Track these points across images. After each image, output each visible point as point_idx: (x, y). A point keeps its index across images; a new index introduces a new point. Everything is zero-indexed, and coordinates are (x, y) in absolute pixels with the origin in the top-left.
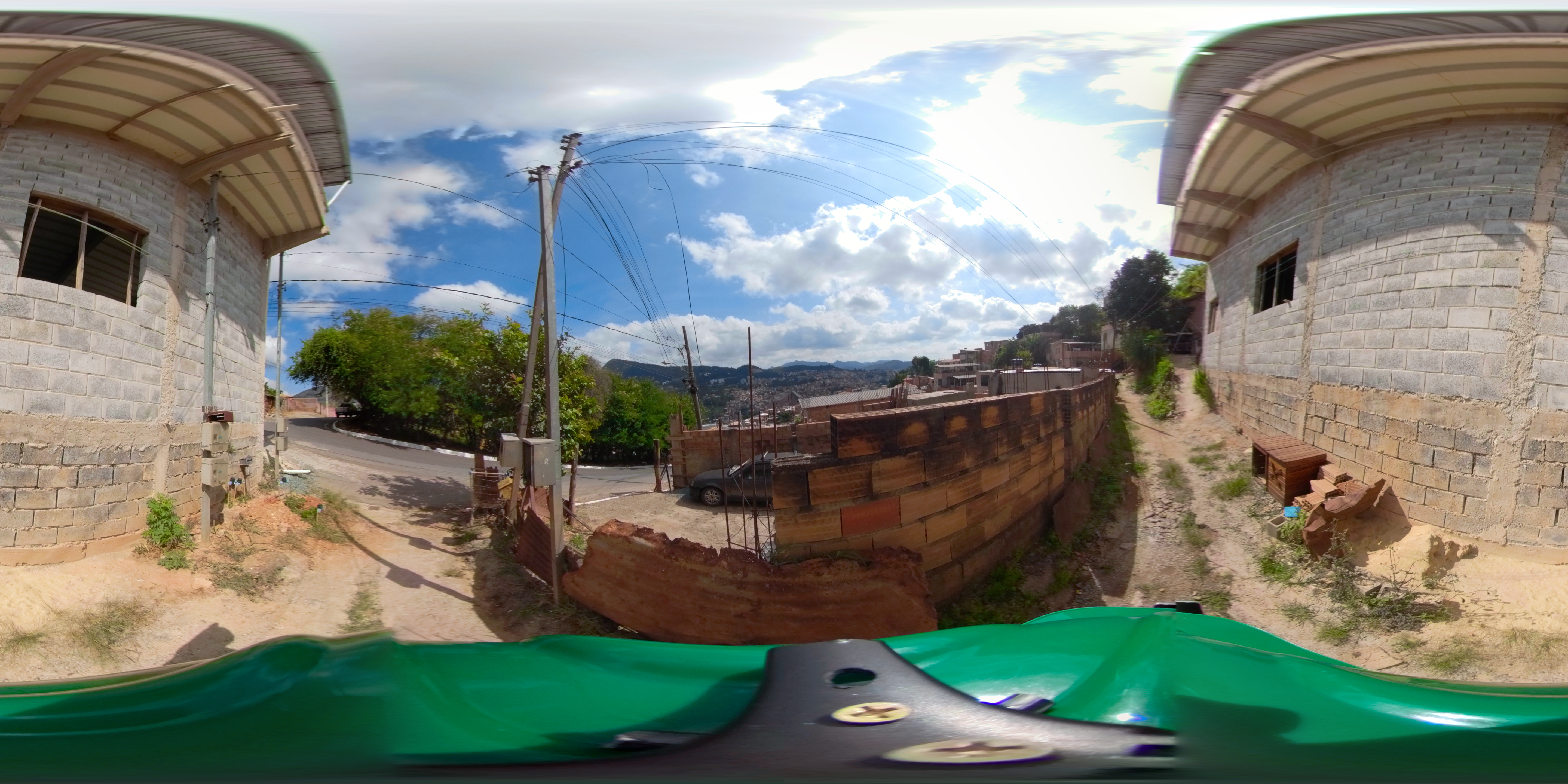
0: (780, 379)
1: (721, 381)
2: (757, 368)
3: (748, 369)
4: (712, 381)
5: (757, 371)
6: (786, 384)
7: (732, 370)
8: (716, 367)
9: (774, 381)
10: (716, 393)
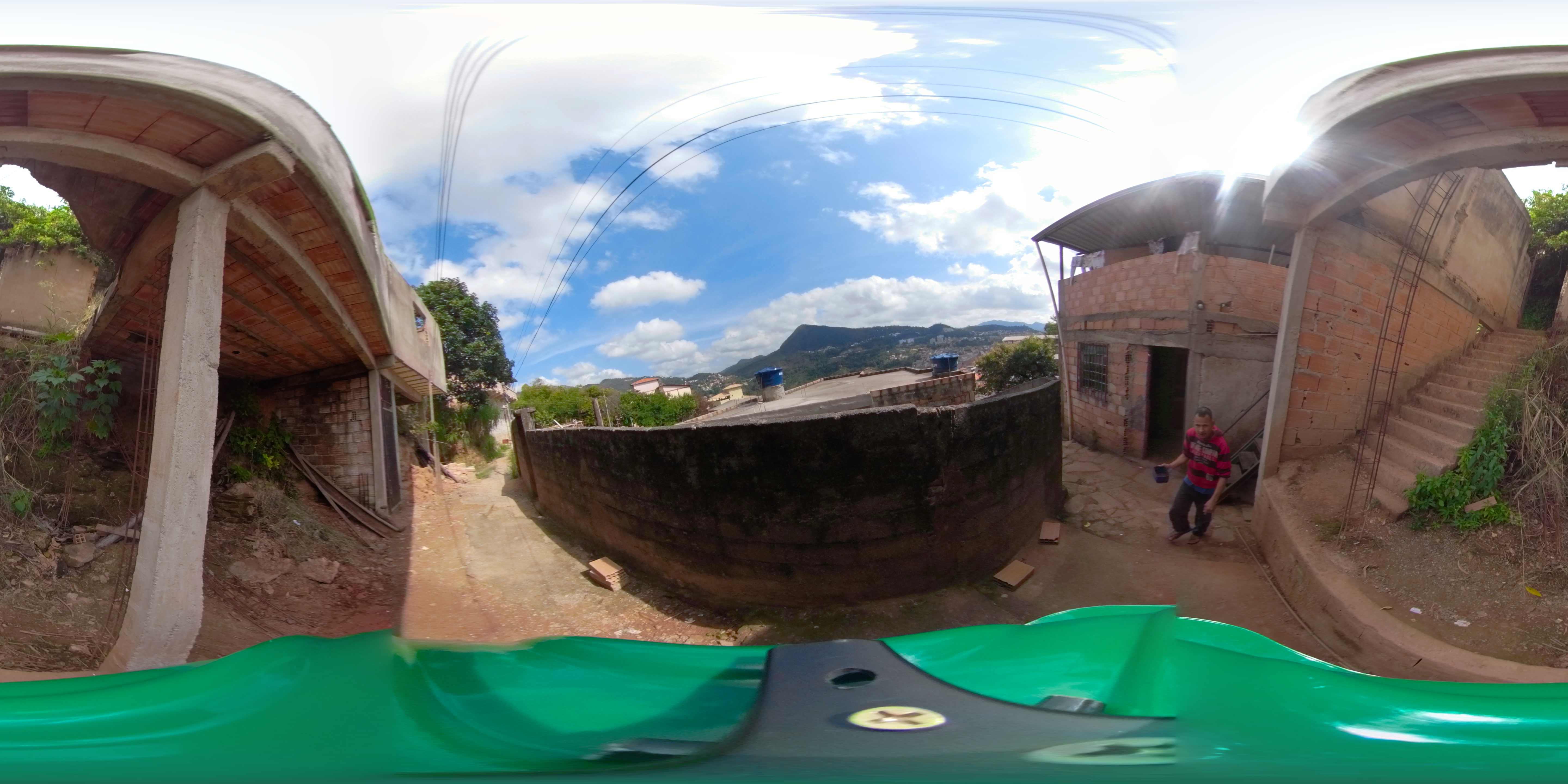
0: (971, 339)
1: (911, 340)
2: (949, 327)
3: (938, 329)
4: (901, 341)
5: (949, 330)
6: (975, 344)
7: (922, 330)
8: (907, 327)
9: (963, 341)
10: (903, 354)
